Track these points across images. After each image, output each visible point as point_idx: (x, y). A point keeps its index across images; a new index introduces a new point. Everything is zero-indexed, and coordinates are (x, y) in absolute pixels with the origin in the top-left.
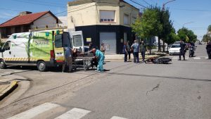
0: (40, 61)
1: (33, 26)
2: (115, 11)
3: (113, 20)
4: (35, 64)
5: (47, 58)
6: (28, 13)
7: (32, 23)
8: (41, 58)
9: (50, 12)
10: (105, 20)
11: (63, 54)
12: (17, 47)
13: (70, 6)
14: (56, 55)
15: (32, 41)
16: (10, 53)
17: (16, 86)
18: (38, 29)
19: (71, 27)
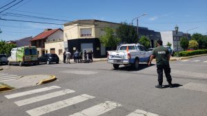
1: (47, 40)
2: (91, 29)
3: (90, 35)
6: (49, 30)
9: (60, 29)
10: (85, 35)
17: (55, 79)
18: (49, 42)
19: (66, 40)
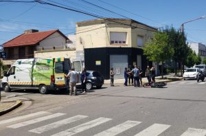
0: (42, 85)
1: (39, 47)
2: (126, 33)
3: (124, 42)
4: (37, 88)
5: (48, 82)
6: (34, 31)
7: (38, 44)
8: (43, 82)
9: (58, 31)
10: (116, 42)
11: (63, 79)
12: (22, 72)
13: (79, 26)
14: (56, 80)
15: (35, 66)
16: (15, 77)
18: (44, 50)
19: (80, 48)
